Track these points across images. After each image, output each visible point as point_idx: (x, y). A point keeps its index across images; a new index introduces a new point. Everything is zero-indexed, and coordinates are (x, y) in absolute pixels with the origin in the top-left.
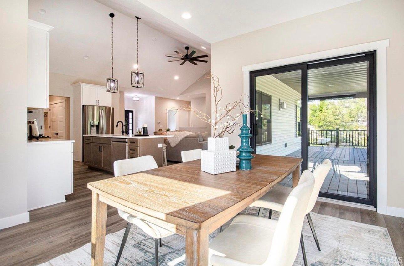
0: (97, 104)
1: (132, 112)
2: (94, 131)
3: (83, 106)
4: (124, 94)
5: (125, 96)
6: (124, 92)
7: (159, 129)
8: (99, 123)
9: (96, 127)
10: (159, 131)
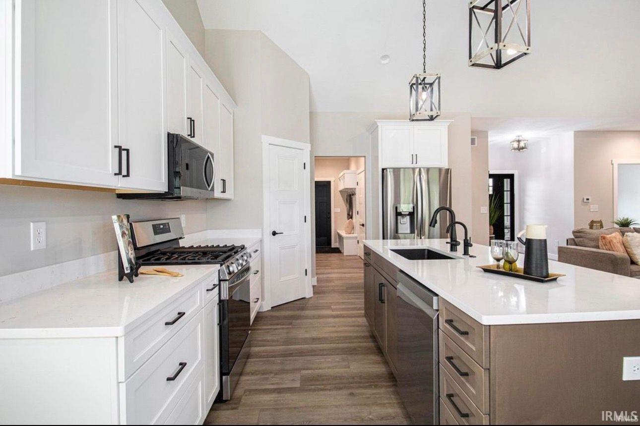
0: (413, 163)
1: (511, 177)
2: (403, 225)
3: (383, 170)
4: (487, 137)
5: (489, 144)
6: (487, 132)
7: (592, 222)
8: (415, 208)
9: (408, 217)
10: (591, 227)
